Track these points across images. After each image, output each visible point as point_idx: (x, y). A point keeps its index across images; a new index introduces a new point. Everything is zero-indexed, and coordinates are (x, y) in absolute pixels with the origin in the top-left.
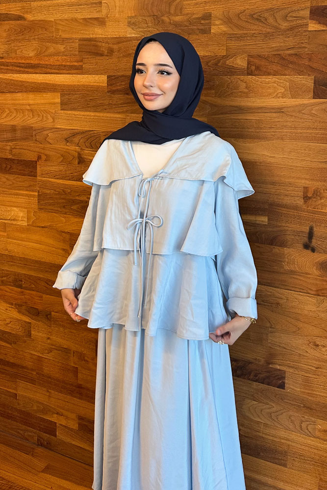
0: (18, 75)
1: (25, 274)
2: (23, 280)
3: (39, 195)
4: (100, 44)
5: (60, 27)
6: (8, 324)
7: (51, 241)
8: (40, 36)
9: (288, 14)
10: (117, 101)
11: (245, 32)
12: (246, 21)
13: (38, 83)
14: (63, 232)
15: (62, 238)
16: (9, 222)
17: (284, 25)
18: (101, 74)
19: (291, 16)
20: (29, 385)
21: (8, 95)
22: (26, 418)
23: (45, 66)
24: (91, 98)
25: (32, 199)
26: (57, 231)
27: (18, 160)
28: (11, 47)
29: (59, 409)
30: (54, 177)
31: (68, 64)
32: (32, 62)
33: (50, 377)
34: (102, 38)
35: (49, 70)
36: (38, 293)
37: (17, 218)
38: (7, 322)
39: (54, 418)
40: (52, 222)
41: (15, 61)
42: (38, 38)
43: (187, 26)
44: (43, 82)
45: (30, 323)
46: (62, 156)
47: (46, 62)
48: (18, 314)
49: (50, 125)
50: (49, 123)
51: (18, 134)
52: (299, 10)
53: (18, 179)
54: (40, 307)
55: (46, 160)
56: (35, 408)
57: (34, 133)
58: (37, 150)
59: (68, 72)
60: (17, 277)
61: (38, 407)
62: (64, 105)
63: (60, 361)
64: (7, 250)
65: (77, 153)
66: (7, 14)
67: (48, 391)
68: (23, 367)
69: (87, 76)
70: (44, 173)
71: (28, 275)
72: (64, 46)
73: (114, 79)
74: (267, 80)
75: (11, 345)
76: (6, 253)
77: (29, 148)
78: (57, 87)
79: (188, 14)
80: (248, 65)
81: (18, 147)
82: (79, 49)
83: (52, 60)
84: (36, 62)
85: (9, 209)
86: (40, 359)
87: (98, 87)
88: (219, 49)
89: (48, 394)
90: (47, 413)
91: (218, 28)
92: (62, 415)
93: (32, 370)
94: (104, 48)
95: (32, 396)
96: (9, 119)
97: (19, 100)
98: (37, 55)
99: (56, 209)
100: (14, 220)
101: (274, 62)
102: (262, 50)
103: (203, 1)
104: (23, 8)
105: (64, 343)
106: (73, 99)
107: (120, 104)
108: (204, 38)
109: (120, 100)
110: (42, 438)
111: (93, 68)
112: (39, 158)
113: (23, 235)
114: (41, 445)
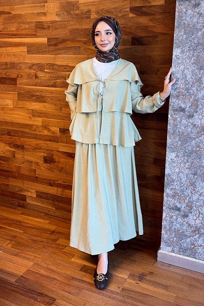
0: (8, 39)
1: (12, 129)
2: (11, 132)
3: (18, 93)
4: (44, 24)
5: (27, 17)
7: (24, 114)
9: (121, 10)
13: (17, 42)
14: (29, 109)
15: (28, 112)
16: (5, 106)
18: (45, 37)
20: (14, 180)
21: (4, 48)
22: (13, 195)
24: (40, 48)
25: (15, 95)
26: (26, 109)
27: (8, 78)
28: (5, 27)
29: (28, 189)
30: (25, 85)
31: (30, 33)
32: (14, 33)
33: (23, 175)
34: (45, 21)
35: (21, 36)
36: (18, 137)
37: (8, 105)
38: (4, 152)
39: (25, 193)
40: (24, 105)
41: (7, 33)
42: (17, 22)
43: (81, 15)
44: (19, 42)
45: (15, 151)
46: (28, 75)
47: (21, 33)
48: (9, 148)
49: (22, 62)
50: (22, 60)
51: (8, 66)
52: (125, 8)
53: (8, 87)
54: (19, 144)
55: (21, 77)
57: (15, 65)
58: (17, 73)
59: (30, 37)
60: (9, 131)
61: (18, 189)
62: (29, 52)
63: (28, 167)
65: (34, 74)
67: (23, 181)
68: (11, 172)
69: (38, 38)
70: (20, 83)
71: (14, 130)
72: (29, 25)
73: (50, 39)
75: (6, 162)
77: (13, 72)
78: (25, 44)
79: (81, 10)
81: (8, 72)
82: (35, 26)
85: (5, 100)
86: (19, 167)
87: (43, 43)
92: (29, 191)
93: (16, 172)
94: (46, 26)
96: (4, 59)
97: (9, 50)
98: (16, 30)
99: (26, 99)
103: (87, 4)
104: (10, 8)
105: (30, 159)
106: (32, 49)
107: (53, 51)
108: (88, 21)
109: (53, 49)
110: (20, 203)
111: (41, 35)
112: (18, 76)
113: (11, 112)
114: (20, 206)
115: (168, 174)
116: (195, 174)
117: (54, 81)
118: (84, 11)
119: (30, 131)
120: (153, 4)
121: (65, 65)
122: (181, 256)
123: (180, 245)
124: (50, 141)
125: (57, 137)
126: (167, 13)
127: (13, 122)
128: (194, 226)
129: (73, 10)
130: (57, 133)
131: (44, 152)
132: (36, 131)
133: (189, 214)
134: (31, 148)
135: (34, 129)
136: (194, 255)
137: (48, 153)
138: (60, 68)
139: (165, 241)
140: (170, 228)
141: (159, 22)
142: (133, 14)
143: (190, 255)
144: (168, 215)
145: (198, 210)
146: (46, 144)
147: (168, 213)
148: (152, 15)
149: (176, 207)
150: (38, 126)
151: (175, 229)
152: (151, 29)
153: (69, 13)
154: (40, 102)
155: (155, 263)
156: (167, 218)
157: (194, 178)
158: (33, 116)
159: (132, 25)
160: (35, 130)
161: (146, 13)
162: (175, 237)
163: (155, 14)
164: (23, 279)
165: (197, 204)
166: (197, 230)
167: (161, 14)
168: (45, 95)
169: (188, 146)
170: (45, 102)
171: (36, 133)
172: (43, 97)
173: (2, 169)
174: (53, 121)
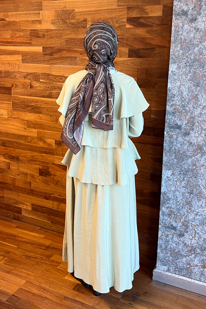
0: (2, 47)
2: (6, 143)
3: (13, 103)
4: (39, 32)
5: (22, 24)
7: (19, 125)
9: (118, 20)
13: (12, 51)
14: (24, 120)
15: (23, 123)
18: (40, 46)
24: (35, 57)
25: (10, 105)
26: (21, 119)
30: (19, 95)
31: (25, 41)
32: (9, 41)
33: (19, 187)
34: (40, 29)
35: (16, 44)
36: (13, 149)
37: (3, 115)
40: (19, 116)
41: (1, 40)
42: (12, 29)
43: (76, 25)
44: (14, 50)
46: (23, 85)
47: (15, 41)
49: (17, 70)
51: (3, 75)
54: (14, 155)
55: (15, 87)
57: (10, 74)
58: (12, 82)
59: (25, 45)
61: (13, 201)
62: (24, 61)
63: (23, 179)
65: (29, 84)
67: (18, 194)
69: (33, 47)
70: (15, 93)
71: (8, 141)
72: (23, 33)
73: (45, 49)
75: (1, 173)
77: (8, 81)
78: (20, 52)
82: (30, 34)
83: (17, 40)
84: (11, 41)
87: (39, 52)
94: (41, 34)
97: (3, 58)
98: (11, 37)
99: (21, 109)
103: (83, 13)
104: (4, 15)
105: (25, 171)
106: (27, 58)
107: (49, 60)
108: (84, 30)
109: (48, 58)
111: (36, 44)
112: (12, 86)
113: (6, 122)
114: (15, 219)
115: (164, 192)
116: (191, 193)
117: (49, 92)
118: (80, 20)
119: (25, 142)
120: (151, 15)
121: (61, 76)
122: (177, 276)
123: (175, 265)
124: (46, 153)
125: (52, 149)
126: (165, 25)
127: (7, 132)
128: (190, 245)
129: (69, 18)
130: (53, 146)
131: (39, 165)
133: (185, 234)
134: (27, 160)
135: (29, 140)
136: (190, 275)
137: (42, 165)
138: (55, 79)
139: (161, 259)
140: (165, 247)
141: (156, 34)
142: (130, 25)
143: (186, 275)
144: (163, 234)
145: (194, 230)
146: (41, 156)
147: (164, 232)
148: (150, 27)
149: (172, 225)
150: (33, 137)
151: (171, 248)
152: (149, 41)
153: (64, 21)
154: (35, 112)
155: (150, 282)
156: (163, 237)
157: (190, 197)
158: (28, 127)
159: (129, 36)
160: (30, 142)
161: (143, 24)
162: (171, 256)
163: (152, 25)
164: (14, 298)
165: (193, 223)
166: (192, 250)
167: (159, 26)
168: (40, 106)
169: (184, 164)
170: (40, 113)
171: (32, 144)
172: (38, 108)
174: (48, 132)
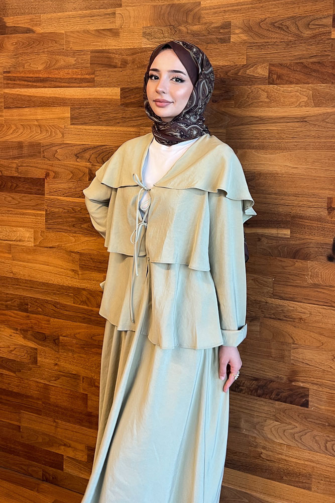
0: (26, 90)
1: (30, 297)
2: (29, 303)
3: (47, 214)
4: (113, 56)
5: (71, 40)
6: (11, 351)
7: (59, 262)
8: (49, 49)
9: (310, 22)
10: (131, 114)
11: (266, 41)
12: (268, 30)
13: (47, 98)
14: (73, 252)
15: (71, 258)
16: (14, 243)
17: (307, 33)
18: (115, 86)
19: (313, 25)
20: (34, 416)
21: (15, 110)
22: (31, 452)
23: (55, 80)
24: (103, 112)
25: (39, 218)
26: (66, 251)
27: (24, 178)
28: (18, 61)
29: (67, 440)
30: (63, 195)
31: (79, 76)
32: (41, 76)
33: (57, 406)
34: (115, 49)
35: (58, 84)
36: (46, 317)
37: (23, 239)
38: (10, 349)
39: (61, 451)
40: (61, 242)
41: (22, 75)
42: (47, 51)
43: (204, 36)
44: (51, 96)
45: (36, 349)
46: (72, 172)
47: (56, 76)
48: (23, 340)
49: (59, 141)
50: (58, 138)
51: (25, 151)
52: (321, 18)
53: (24, 198)
54: (47, 332)
55: (54, 178)
56: (41, 440)
57: (42, 150)
58: (45, 167)
59: (78, 85)
60: (22, 301)
61: (43, 439)
62: (74, 120)
63: (69, 388)
64: (12, 273)
65: (88, 170)
66: (15, 26)
67: (55, 422)
68: (27, 397)
69: (99, 88)
70: (52, 191)
71: (34, 298)
72: (75, 59)
73: (127, 92)
74: (289, 89)
75: (15, 373)
76: (11, 275)
77: (36, 165)
78: (66, 101)
79: (206, 23)
80: (269, 74)
81: (25, 165)
82: (91, 61)
83: (61, 73)
84: (46, 76)
85: (14, 229)
86: (46, 387)
87: (111, 100)
88: (239, 59)
89: (55, 424)
90: (53, 446)
91: (237, 36)
92: (70, 447)
93: (38, 399)
94: (117, 59)
95: (37, 428)
96: (16, 135)
97: (27, 115)
98: (46, 68)
99: (65, 228)
100: (20, 241)
101: (297, 71)
102: (284, 59)
103: (222, 9)
104: (32, 20)
105: (73, 368)
106: (84, 113)
107: (134, 118)
108: (223, 47)
109: (134, 112)
110: (47, 473)
111: (105, 81)
112: (47, 175)
113: (30, 257)
114: (47, 480)
119: (74, 303)
127: (32, 279)
132: (89, 304)
134: (77, 344)
135: (84, 299)
158: (83, 267)
171: (90, 308)
173: (4, 390)
